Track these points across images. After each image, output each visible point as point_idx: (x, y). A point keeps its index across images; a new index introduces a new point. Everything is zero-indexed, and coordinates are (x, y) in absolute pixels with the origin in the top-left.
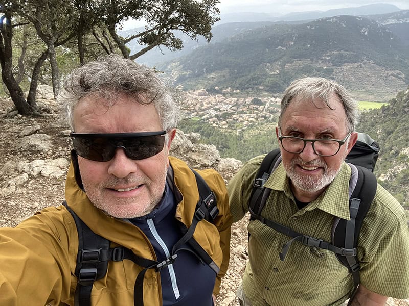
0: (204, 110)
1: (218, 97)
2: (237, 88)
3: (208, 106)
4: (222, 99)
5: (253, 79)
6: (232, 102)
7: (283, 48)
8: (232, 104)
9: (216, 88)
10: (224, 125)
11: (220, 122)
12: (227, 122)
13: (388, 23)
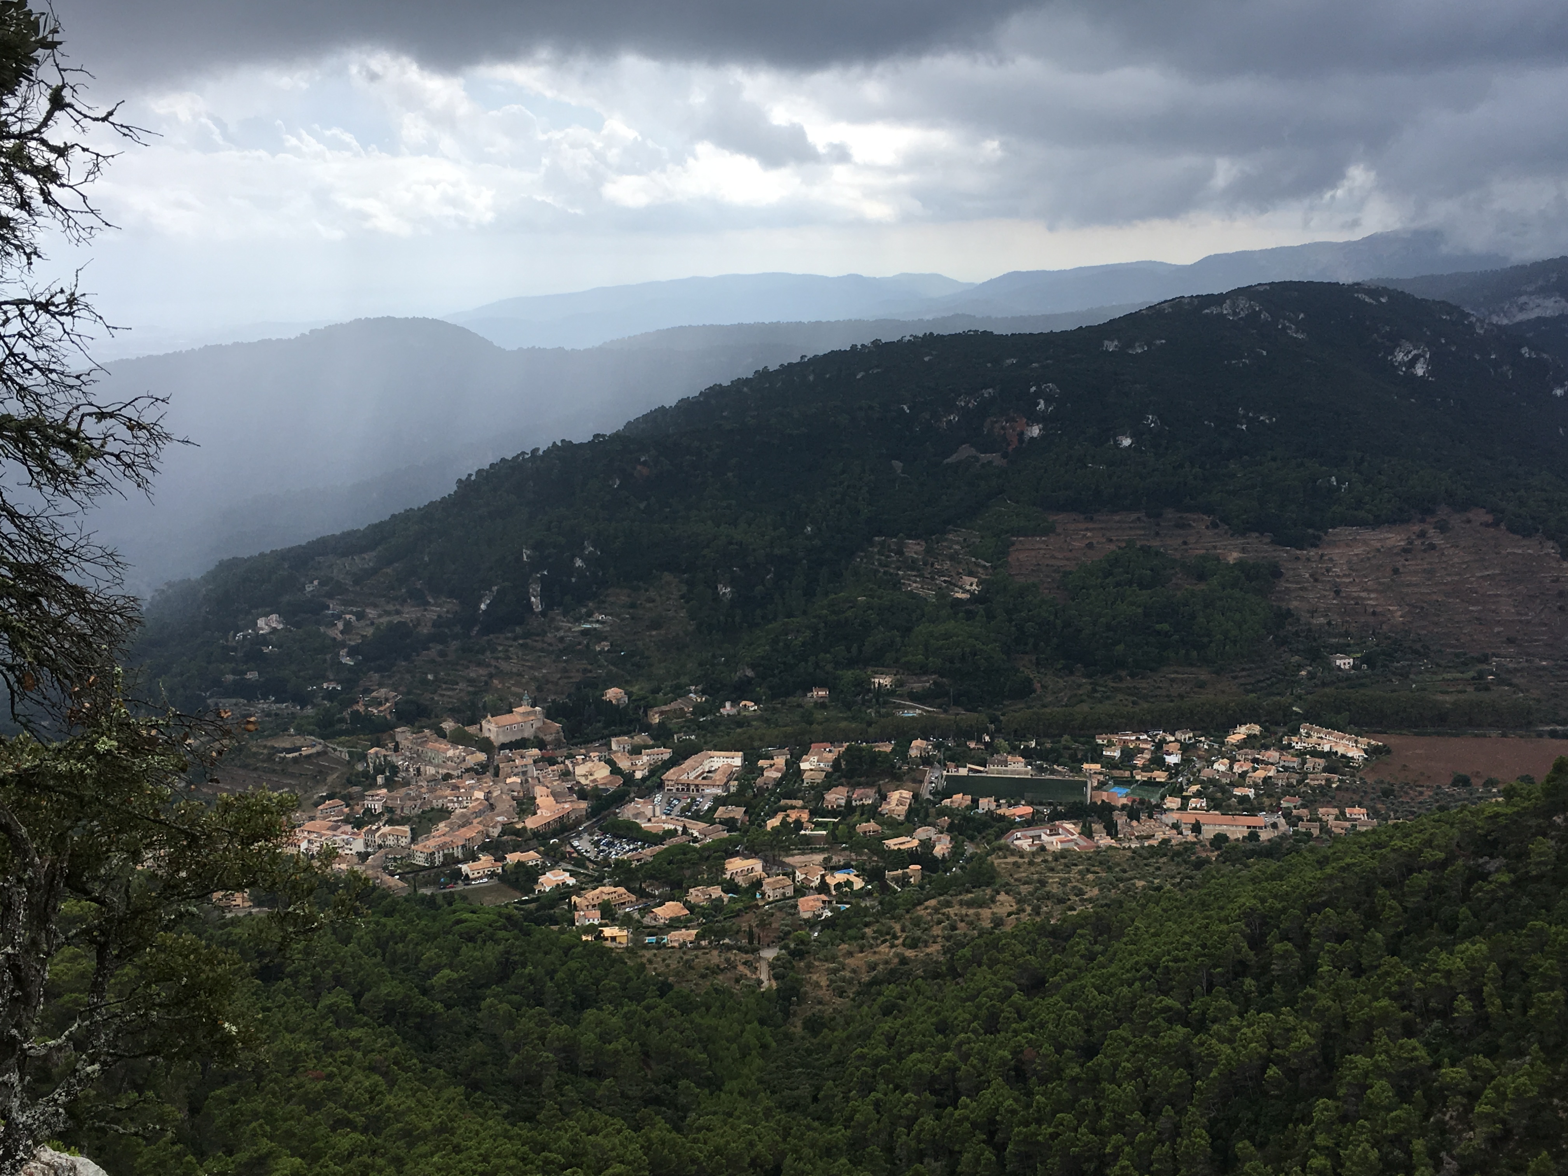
0: (539, 838)
1: (623, 748)
2: (739, 692)
3: (566, 808)
7: (984, 457)
9: (613, 694)
10: (674, 924)
11: (644, 911)
12: (688, 905)
13: (1521, 317)
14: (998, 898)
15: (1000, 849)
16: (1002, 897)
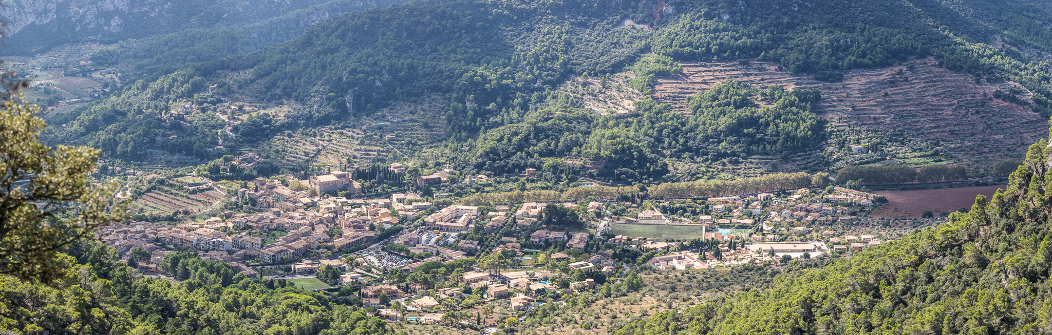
1: (400, 200)
2: (478, 168)
3: (361, 234)
4: (421, 208)
5: (539, 132)
6: (461, 222)
7: (639, 27)
8: (458, 230)
9: (395, 166)
10: (427, 310)
11: (408, 301)
12: (437, 298)
14: (644, 298)
15: (646, 269)
16: (647, 297)
